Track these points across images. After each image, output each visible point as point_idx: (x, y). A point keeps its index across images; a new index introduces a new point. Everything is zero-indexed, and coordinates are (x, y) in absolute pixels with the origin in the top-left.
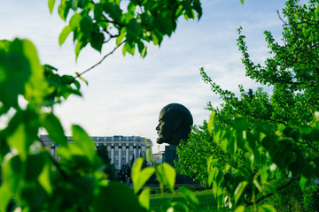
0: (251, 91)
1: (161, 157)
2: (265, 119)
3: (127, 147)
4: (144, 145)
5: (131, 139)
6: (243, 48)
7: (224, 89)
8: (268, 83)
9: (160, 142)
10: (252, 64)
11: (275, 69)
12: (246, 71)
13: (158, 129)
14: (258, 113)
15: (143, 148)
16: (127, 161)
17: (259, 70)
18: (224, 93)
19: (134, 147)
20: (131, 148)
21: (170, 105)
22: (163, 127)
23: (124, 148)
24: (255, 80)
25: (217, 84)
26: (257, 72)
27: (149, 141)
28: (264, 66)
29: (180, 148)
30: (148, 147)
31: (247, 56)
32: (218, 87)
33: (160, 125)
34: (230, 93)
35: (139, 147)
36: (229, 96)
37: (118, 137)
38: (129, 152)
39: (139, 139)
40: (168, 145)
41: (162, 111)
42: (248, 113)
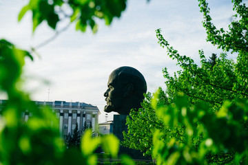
0: (214, 56)
1: (108, 127)
2: (227, 90)
3: (70, 115)
4: (89, 113)
5: (75, 105)
6: (204, 10)
7: (182, 55)
8: (231, 50)
9: (108, 110)
10: (215, 28)
11: (240, 35)
12: (207, 35)
13: (106, 95)
14: (219, 83)
15: (89, 117)
16: (69, 131)
17: (221, 35)
18: (181, 59)
19: (78, 115)
20: (75, 115)
21: (122, 69)
22: (113, 93)
23: (66, 115)
24: (217, 46)
25: (175, 49)
26: (219, 37)
27: (95, 108)
28: (227, 30)
29: (131, 118)
30: (94, 116)
31: (208, 18)
32: (175, 52)
33: (109, 90)
34: (188, 59)
35: (84, 116)
36: (188, 63)
37: (60, 102)
38: (72, 120)
39: (84, 106)
40: (116, 113)
41: (112, 74)
42: (207, 82)
